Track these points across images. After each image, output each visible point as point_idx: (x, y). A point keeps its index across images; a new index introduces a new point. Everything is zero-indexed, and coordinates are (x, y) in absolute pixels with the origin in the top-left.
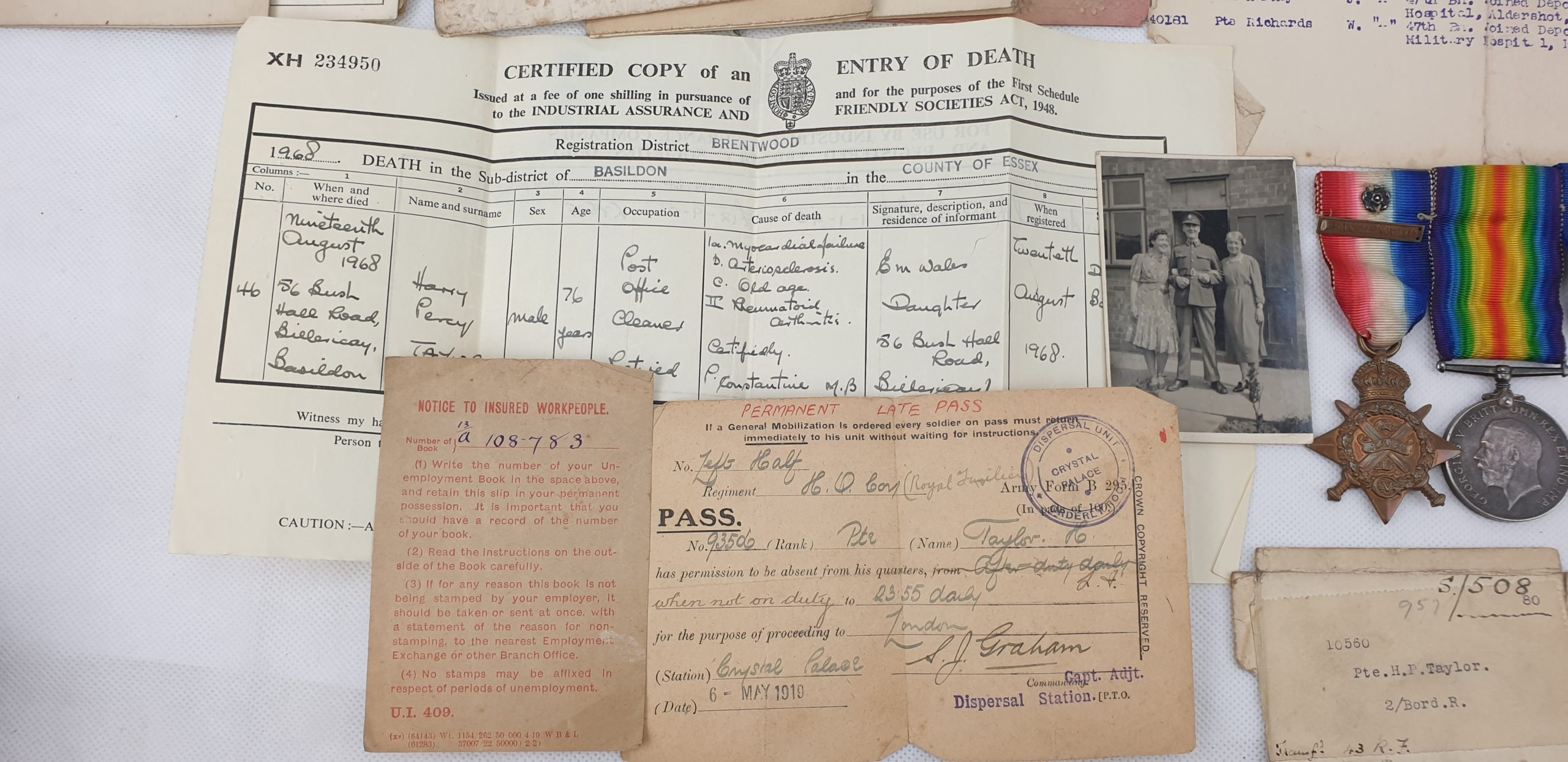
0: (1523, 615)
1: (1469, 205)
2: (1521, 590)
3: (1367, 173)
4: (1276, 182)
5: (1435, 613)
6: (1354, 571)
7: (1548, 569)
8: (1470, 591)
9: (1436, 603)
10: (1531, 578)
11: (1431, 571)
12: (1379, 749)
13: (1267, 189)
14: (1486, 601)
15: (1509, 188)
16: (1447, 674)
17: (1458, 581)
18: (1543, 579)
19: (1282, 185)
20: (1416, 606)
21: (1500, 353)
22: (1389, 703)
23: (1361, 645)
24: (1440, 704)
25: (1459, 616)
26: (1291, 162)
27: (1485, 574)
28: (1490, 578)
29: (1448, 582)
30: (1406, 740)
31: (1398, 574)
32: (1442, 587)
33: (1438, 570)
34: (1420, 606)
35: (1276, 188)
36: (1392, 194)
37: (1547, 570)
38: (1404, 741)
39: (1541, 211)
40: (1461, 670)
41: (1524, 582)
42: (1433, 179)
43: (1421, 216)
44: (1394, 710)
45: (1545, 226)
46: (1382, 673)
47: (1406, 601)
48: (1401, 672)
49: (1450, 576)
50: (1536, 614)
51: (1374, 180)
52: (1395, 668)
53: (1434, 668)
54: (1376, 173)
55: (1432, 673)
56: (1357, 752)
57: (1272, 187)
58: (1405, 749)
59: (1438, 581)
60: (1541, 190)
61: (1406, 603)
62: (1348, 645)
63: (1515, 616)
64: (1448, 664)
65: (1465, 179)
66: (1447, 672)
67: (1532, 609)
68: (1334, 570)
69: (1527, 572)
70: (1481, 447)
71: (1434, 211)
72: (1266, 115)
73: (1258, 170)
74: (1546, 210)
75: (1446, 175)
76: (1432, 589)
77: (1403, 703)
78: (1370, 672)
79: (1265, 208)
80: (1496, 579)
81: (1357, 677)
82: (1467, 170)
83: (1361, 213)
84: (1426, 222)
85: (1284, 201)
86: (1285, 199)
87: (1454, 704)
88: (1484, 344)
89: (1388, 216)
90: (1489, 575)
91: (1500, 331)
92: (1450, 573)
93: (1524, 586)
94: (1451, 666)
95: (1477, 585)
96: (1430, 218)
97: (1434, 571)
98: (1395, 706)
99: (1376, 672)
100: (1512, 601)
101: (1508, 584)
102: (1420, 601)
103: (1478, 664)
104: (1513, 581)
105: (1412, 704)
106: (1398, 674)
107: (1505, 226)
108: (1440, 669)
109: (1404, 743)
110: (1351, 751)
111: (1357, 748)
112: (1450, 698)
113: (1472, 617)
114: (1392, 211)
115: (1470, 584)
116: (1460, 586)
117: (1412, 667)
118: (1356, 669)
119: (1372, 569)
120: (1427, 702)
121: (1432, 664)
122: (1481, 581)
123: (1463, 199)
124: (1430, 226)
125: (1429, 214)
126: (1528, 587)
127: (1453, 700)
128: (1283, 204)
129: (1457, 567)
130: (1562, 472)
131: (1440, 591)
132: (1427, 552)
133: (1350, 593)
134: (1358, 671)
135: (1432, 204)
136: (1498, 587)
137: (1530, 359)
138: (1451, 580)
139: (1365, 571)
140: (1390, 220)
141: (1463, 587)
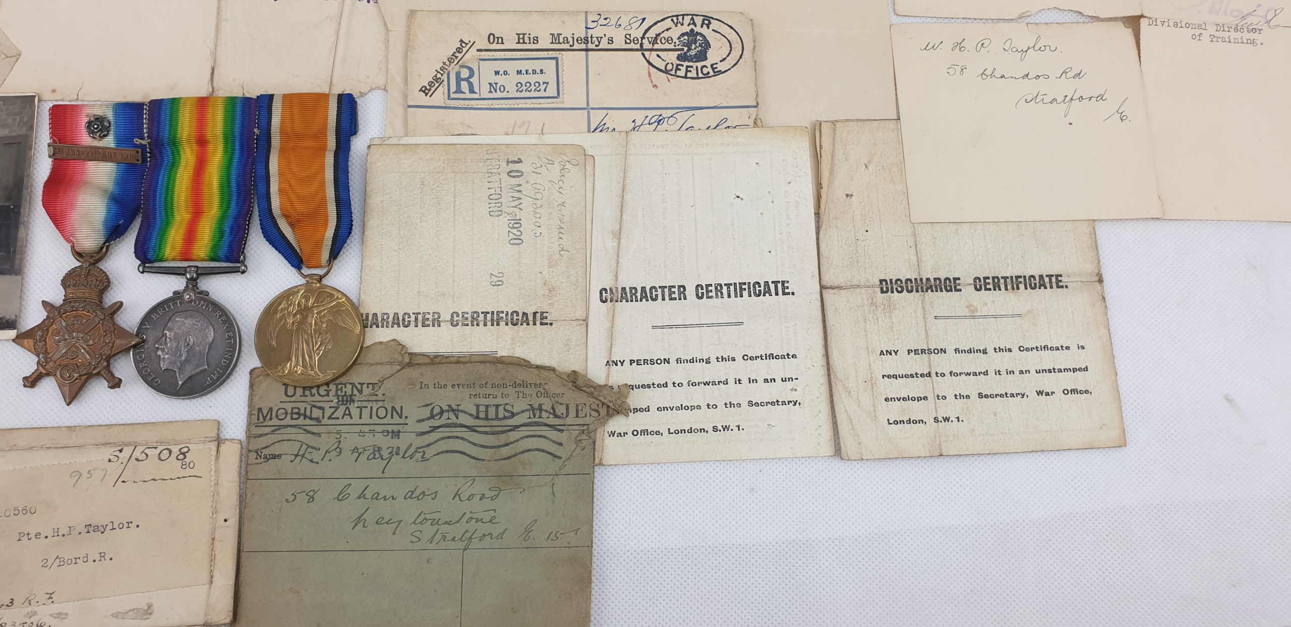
0: (178, 478)
1: (176, 130)
2: (181, 457)
3: (93, 105)
4: (18, 115)
5: (102, 480)
6: (31, 448)
7: (206, 437)
8: (137, 460)
9: (105, 471)
10: (191, 446)
11: (103, 444)
12: (27, 601)
13: (10, 121)
14: (150, 468)
15: (210, 116)
16: (102, 533)
17: (127, 451)
18: (201, 446)
19: (24, 117)
20: (85, 475)
21: (186, 256)
22: (45, 561)
23: (29, 512)
24: (91, 559)
25: (123, 482)
26: (34, 97)
27: (151, 445)
28: (156, 448)
29: (117, 453)
30: (53, 593)
31: (72, 448)
32: (112, 458)
33: (110, 444)
34: (89, 475)
35: (18, 120)
36: (112, 123)
37: (205, 439)
38: (51, 594)
39: (237, 134)
40: (115, 529)
41: (185, 450)
42: (146, 109)
43: (137, 141)
44: (49, 567)
45: (242, 148)
46: (43, 536)
47: (77, 471)
48: (61, 534)
49: (120, 448)
50: (190, 476)
51: (99, 112)
52: (56, 530)
53: (91, 528)
54: (101, 105)
55: (88, 532)
56: (7, 605)
57: (14, 120)
58: (51, 601)
59: (108, 453)
60: (238, 117)
61: (77, 473)
62: (17, 512)
63: (171, 479)
64: (105, 524)
65: (172, 108)
66: (103, 530)
67: (188, 472)
68: (13, 448)
69: (188, 441)
70: (163, 336)
71: (147, 136)
72: (21, 57)
73: (4, 105)
74: (242, 134)
75: (157, 105)
76: (103, 460)
77: (58, 560)
78: (32, 535)
79: (6, 138)
80: (160, 449)
81: (20, 540)
82: (174, 101)
83: (86, 140)
84: (143, 147)
85: (23, 131)
86: (24, 129)
87: (102, 558)
88: (173, 248)
89: (109, 142)
90: (155, 445)
91: (190, 237)
92: (120, 445)
93: (184, 454)
94: (107, 525)
95: (143, 454)
96: (143, 142)
97: (106, 444)
98: (49, 564)
99: (38, 535)
100: (172, 466)
101: (170, 452)
102: (90, 471)
103: (132, 522)
104: (175, 450)
105: (66, 561)
106: (58, 536)
107: (210, 148)
108: (96, 528)
109: (50, 596)
110: (3, 605)
111: (7, 602)
112: (100, 553)
113: (134, 482)
114: (112, 137)
115: (137, 454)
116: (128, 456)
117: (72, 529)
118: (20, 533)
119: (48, 446)
120: (79, 558)
121: (90, 525)
122: (147, 451)
123: (171, 126)
124: (148, 150)
125: (143, 139)
126: (186, 454)
127: (102, 555)
128: (22, 134)
129: (128, 440)
130: (227, 354)
131: (110, 461)
132: (103, 428)
133: (26, 467)
134: (22, 535)
135: (145, 131)
136: (161, 455)
137: (213, 259)
138: (121, 451)
139: (42, 448)
140: (112, 145)
141: (131, 457)
